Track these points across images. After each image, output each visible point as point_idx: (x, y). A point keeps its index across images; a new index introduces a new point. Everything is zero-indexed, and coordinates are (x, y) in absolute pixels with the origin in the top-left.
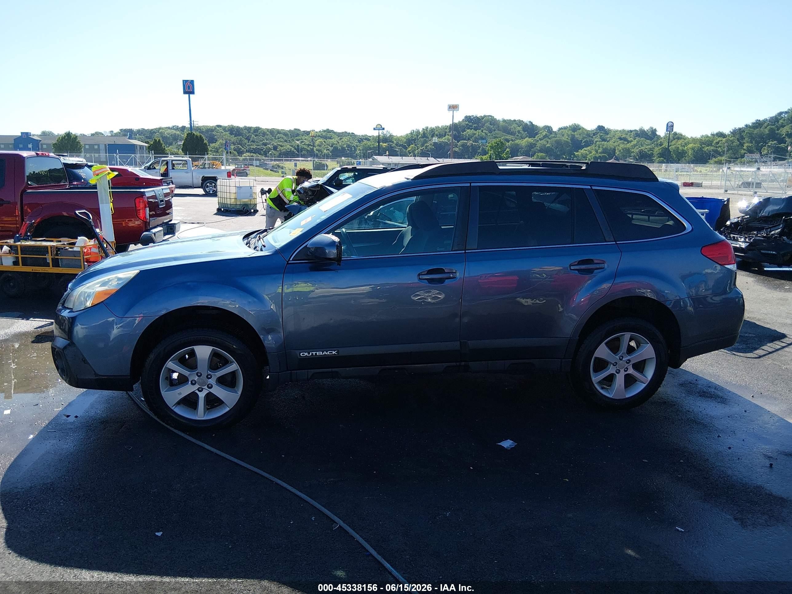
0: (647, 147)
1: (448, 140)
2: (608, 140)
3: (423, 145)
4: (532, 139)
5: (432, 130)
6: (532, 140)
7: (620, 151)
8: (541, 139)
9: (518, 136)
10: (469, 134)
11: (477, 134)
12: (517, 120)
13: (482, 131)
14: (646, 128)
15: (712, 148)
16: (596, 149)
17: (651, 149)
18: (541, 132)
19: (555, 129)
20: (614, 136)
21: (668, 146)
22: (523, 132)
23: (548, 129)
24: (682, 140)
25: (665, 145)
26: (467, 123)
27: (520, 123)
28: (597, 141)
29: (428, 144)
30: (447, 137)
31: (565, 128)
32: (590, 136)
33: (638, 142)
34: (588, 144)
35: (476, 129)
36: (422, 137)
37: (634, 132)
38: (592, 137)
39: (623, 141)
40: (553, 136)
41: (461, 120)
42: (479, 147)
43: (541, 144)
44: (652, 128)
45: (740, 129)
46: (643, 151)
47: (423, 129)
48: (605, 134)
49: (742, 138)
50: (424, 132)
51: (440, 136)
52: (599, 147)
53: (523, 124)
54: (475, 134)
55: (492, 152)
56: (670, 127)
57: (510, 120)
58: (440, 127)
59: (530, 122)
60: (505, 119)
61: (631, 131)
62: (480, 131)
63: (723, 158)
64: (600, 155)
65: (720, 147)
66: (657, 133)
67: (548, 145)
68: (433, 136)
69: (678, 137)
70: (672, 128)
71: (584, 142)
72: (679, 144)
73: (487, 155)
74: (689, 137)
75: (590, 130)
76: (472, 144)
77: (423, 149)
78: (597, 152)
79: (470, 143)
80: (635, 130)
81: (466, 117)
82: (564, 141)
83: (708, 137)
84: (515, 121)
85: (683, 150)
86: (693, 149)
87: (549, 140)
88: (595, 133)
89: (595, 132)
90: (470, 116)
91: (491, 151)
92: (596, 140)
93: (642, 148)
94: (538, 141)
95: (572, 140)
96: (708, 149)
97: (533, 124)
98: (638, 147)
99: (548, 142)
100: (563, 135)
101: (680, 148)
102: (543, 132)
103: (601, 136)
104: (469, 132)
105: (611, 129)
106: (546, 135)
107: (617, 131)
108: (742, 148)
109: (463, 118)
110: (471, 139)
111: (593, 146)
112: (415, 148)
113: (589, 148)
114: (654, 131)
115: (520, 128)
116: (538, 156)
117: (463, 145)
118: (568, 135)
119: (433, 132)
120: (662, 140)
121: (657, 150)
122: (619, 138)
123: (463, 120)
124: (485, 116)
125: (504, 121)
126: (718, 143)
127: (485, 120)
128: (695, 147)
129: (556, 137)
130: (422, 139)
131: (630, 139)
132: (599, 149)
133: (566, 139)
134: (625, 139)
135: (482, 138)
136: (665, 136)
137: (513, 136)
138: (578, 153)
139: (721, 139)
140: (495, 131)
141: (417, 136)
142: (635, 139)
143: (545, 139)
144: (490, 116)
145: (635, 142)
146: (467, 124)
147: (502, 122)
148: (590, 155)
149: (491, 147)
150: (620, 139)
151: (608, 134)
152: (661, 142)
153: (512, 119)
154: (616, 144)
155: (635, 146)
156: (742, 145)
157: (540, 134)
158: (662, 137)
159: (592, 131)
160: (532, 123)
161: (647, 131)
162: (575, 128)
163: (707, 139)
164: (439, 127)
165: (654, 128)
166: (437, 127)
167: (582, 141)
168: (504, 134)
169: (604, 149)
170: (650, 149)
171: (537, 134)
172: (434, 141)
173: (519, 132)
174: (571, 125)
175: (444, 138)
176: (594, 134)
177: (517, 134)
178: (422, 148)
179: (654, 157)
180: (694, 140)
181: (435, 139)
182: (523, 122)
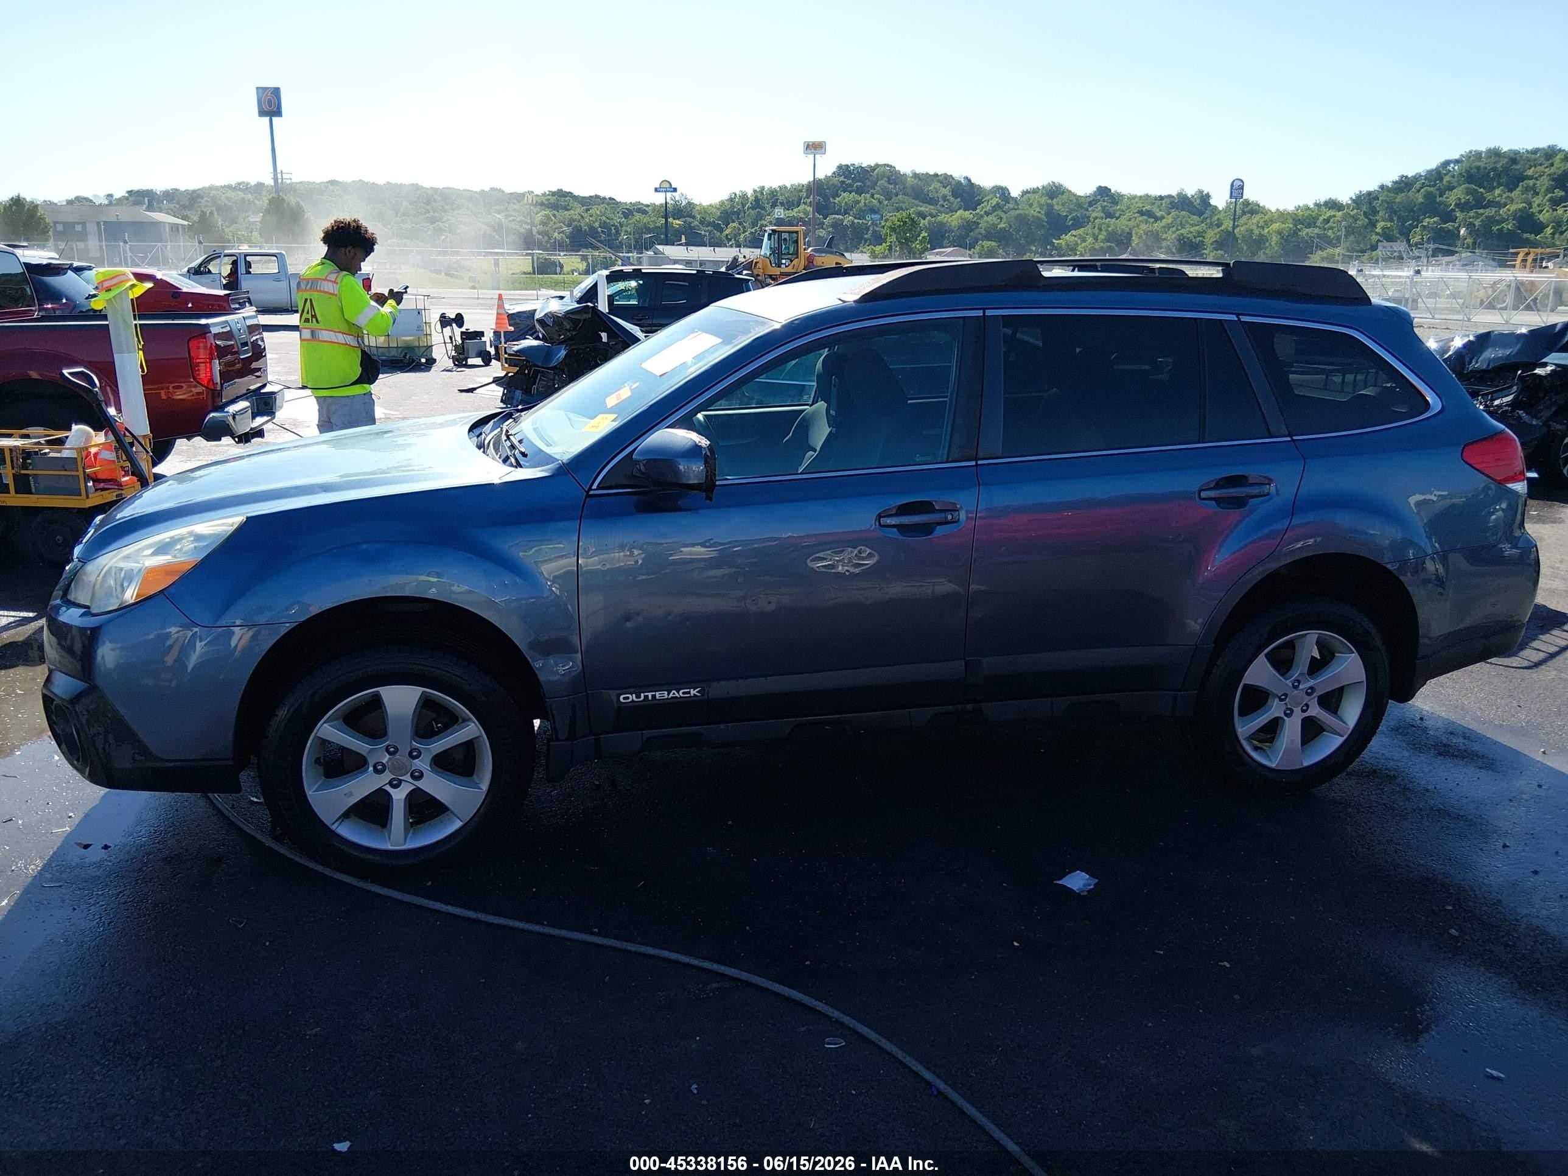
0: (1192, 230)
1: (806, 213)
2: (1117, 215)
3: (754, 224)
4: (971, 213)
5: (773, 193)
6: (972, 216)
7: (1140, 237)
8: (987, 214)
9: (943, 206)
10: (846, 202)
11: (863, 201)
12: (941, 175)
13: (872, 196)
14: (1190, 191)
15: (1317, 231)
16: (1094, 234)
17: (1201, 234)
18: (987, 198)
19: (1015, 193)
20: (1129, 208)
21: (1234, 227)
22: (952, 199)
23: (1002, 192)
24: (1258, 216)
25: (1228, 224)
26: (842, 178)
27: (946, 180)
28: (1096, 218)
29: (764, 222)
30: (802, 207)
31: (1035, 191)
32: (1082, 208)
33: (1175, 219)
34: (1078, 224)
35: (859, 192)
36: (753, 208)
37: (1168, 201)
38: (1087, 210)
39: (1145, 217)
40: (1011, 206)
41: (830, 174)
42: (868, 229)
43: (987, 222)
44: (1201, 192)
45: (1369, 193)
46: (1184, 237)
47: (755, 191)
48: (1112, 203)
49: (1375, 212)
50: (756, 197)
51: (789, 205)
52: (1100, 229)
53: (953, 183)
54: (858, 202)
55: (894, 238)
56: (1237, 189)
57: (927, 174)
58: (789, 186)
59: (966, 178)
60: (917, 172)
61: (1161, 198)
62: (868, 196)
63: (1337, 250)
64: (1102, 244)
65: (1332, 228)
66: (1213, 202)
67: (1002, 225)
68: (774, 205)
69: (1253, 209)
70: (1240, 191)
71: (1071, 220)
72: (1253, 224)
73: (884, 244)
74: (1273, 210)
75: (1082, 195)
76: (853, 223)
77: (756, 231)
78: (1096, 239)
79: (848, 220)
80: (1170, 196)
81: (840, 167)
82: (1033, 216)
83: (1308, 208)
84: (936, 175)
85: (1261, 235)
86: (1279, 233)
87: (1004, 216)
88: (1093, 200)
89: (1091, 199)
90: (847, 166)
91: (890, 236)
92: (1094, 215)
93: (1183, 231)
94: (982, 216)
95: (1047, 214)
96: (1307, 233)
97: (973, 182)
98: (1174, 229)
99: (1001, 218)
100: (1031, 206)
101: (1256, 232)
102: (992, 199)
103: (1103, 208)
104: (846, 197)
105: (1124, 192)
106: (998, 204)
107: (1134, 197)
108: (1372, 231)
109: (834, 169)
110: (851, 213)
111: (1089, 228)
112: (739, 229)
113: (1081, 231)
114: (1205, 198)
115: (946, 191)
116: (983, 247)
117: (834, 225)
118: (1041, 206)
119: (774, 196)
120: (1220, 216)
121: (1211, 236)
122: (1139, 212)
123: (834, 173)
124: (877, 165)
125: (916, 176)
126: (1327, 221)
127: (877, 175)
128: (1284, 229)
129: (1018, 209)
130: (752, 212)
131: (1159, 214)
132: (1099, 234)
133: (1036, 214)
134: (1150, 214)
135: (873, 211)
136: (1227, 207)
137: (932, 207)
138: (1061, 241)
139: (1333, 213)
140: (897, 196)
141: (743, 206)
142: (1169, 214)
143: (996, 213)
144: (888, 165)
145: (1169, 220)
146: (843, 182)
147: (912, 177)
148: (1083, 244)
149: (890, 227)
150: (1141, 213)
151: (1117, 203)
152: (1218, 219)
153: (932, 173)
154: (1131, 223)
155: (1168, 227)
156: (1373, 224)
157: (985, 203)
158: (1221, 209)
159: (1087, 197)
160: (970, 181)
161: (1193, 196)
162: (1055, 191)
163: (1307, 213)
164: (786, 187)
165: (1205, 192)
166: (783, 188)
167: (1067, 216)
168: (917, 202)
169: (1109, 233)
170: (1199, 232)
171: (980, 202)
172: (777, 217)
173: (944, 198)
174: (1045, 184)
175: (796, 210)
176: (1090, 204)
177: (941, 202)
178: (753, 230)
179: (1206, 249)
180: (1282, 216)
181: (779, 212)
182: (953, 179)
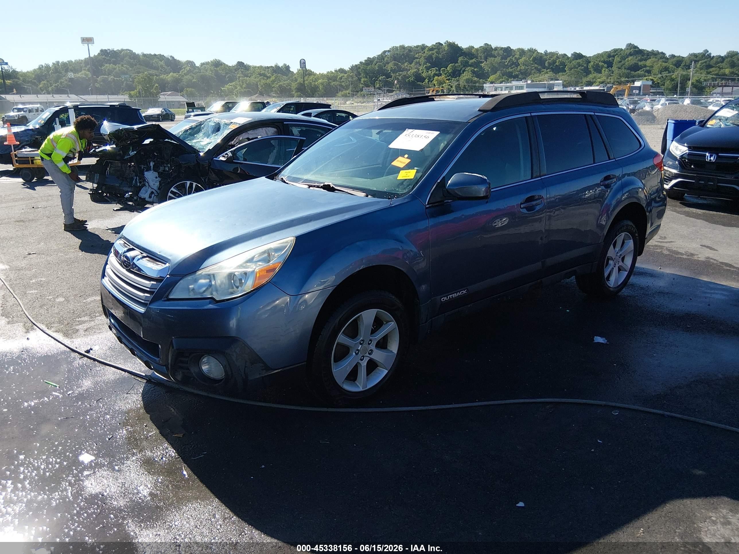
0: (285, 83)
1: (86, 75)
2: (249, 76)
3: (56, 81)
4: (177, 74)
5: (64, 65)
6: (178, 76)
7: (262, 86)
8: (186, 74)
9: (162, 71)
10: (108, 69)
11: (118, 68)
12: (158, 55)
13: (122, 66)
14: (281, 65)
15: (338, 83)
16: (240, 85)
17: (289, 85)
18: (184, 67)
19: (198, 64)
20: (254, 72)
21: (304, 81)
22: (166, 67)
23: (191, 63)
24: (312, 76)
25: (300, 80)
26: (104, 57)
27: (161, 57)
28: (239, 77)
29: (62, 81)
30: (83, 72)
31: (207, 63)
32: (232, 72)
33: (276, 78)
34: (231, 80)
35: (115, 63)
36: (53, 73)
37: (272, 69)
38: (234, 73)
39: (262, 77)
40: (197, 71)
41: (96, 54)
42: (123, 82)
43: (186, 79)
44: (285, 65)
45: (356, 65)
46: (282, 86)
47: (53, 64)
48: (245, 70)
49: (360, 74)
50: (55, 67)
51: (75, 71)
52: (243, 82)
53: (165, 59)
54: (115, 69)
55: (140, 87)
56: (303, 63)
57: (150, 54)
58: (73, 61)
59: (171, 57)
60: (145, 53)
61: (268, 67)
62: (120, 65)
63: (348, 91)
64: (245, 90)
65: (343, 82)
66: (291, 70)
67: (194, 80)
68: (67, 71)
69: (310, 73)
70: (304, 65)
71: (228, 78)
72: (310, 80)
73: (135, 90)
74: (318, 74)
75: (231, 66)
76: (114, 79)
77: (58, 85)
78: (242, 87)
79: (110, 78)
80: (272, 67)
81: (102, 51)
82: (209, 76)
83: (332, 72)
84: (155, 55)
85: (315, 85)
86: (322, 84)
87: (194, 76)
88: (237, 68)
89: (236, 68)
90: (105, 50)
91: (138, 86)
92: (238, 75)
93: (280, 83)
94: (183, 76)
95: (216, 75)
96: (334, 84)
97: (175, 58)
98: (276, 82)
99: (193, 77)
100: (207, 70)
101: (313, 83)
102: (186, 67)
103: (242, 72)
104: (108, 66)
105: (251, 65)
106: (190, 69)
107: (255, 67)
108: (360, 83)
109: (99, 52)
110: (112, 74)
111: (237, 82)
112: (48, 84)
113: (234, 83)
114: (287, 68)
115: (162, 63)
116: (187, 91)
117: (104, 81)
118: (211, 70)
119: (65, 66)
120: (296, 76)
121: (294, 85)
122: (259, 74)
123: (99, 54)
124: (122, 50)
125: (144, 55)
126: (341, 78)
127: (123, 54)
128: (324, 82)
129: (200, 72)
130: (54, 75)
131: (268, 75)
132: (243, 85)
133: (210, 75)
134: (264, 75)
135: (124, 73)
136: (298, 72)
137: (156, 71)
138: (225, 88)
139: (343, 75)
140: (136, 65)
141: (48, 72)
142: (273, 75)
143: (190, 74)
144: (128, 50)
145: (273, 78)
146: (104, 59)
147: (142, 56)
148: (236, 90)
149: (138, 82)
150: (260, 75)
151: (248, 70)
152: (295, 78)
153: (153, 54)
154: (257, 80)
155: (273, 81)
156: (360, 80)
157: (184, 69)
158: (295, 73)
159: (233, 67)
160: (173, 58)
161: (282, 67)
162: (217, 64)
163: (332, 75)
164: (72, 62)
165: (287, 65)
166: (70, 62)
167: (225, 76)
168: (147, 69)
169: (247, 84)
170: (288, 84)
171: (180, 69)
172: (70, 77)
173: (161, 66)
174: (212, 60)
175: (80, 73)
176: (236, 70)
177: (160, 69)
178: (56, 85)
179: (292, 92)
180: (322, 76)
181: (71, 75)
182: (165, 57)
